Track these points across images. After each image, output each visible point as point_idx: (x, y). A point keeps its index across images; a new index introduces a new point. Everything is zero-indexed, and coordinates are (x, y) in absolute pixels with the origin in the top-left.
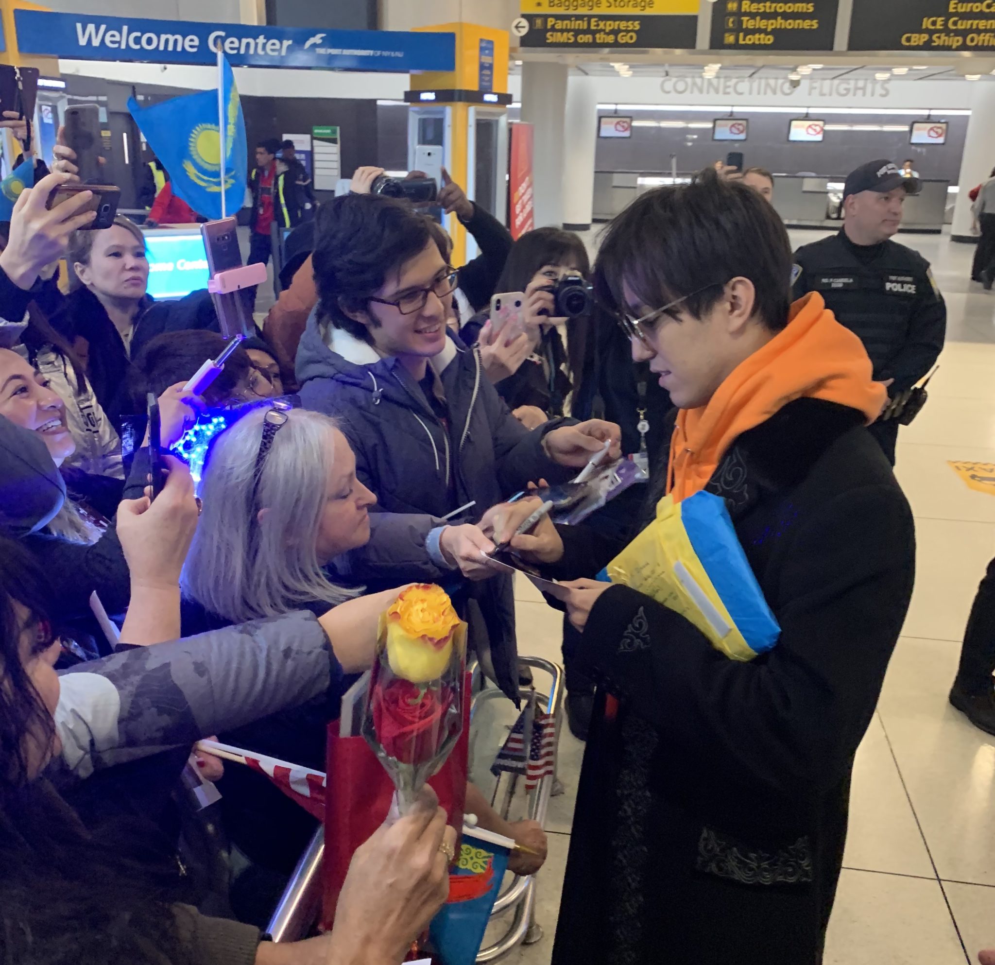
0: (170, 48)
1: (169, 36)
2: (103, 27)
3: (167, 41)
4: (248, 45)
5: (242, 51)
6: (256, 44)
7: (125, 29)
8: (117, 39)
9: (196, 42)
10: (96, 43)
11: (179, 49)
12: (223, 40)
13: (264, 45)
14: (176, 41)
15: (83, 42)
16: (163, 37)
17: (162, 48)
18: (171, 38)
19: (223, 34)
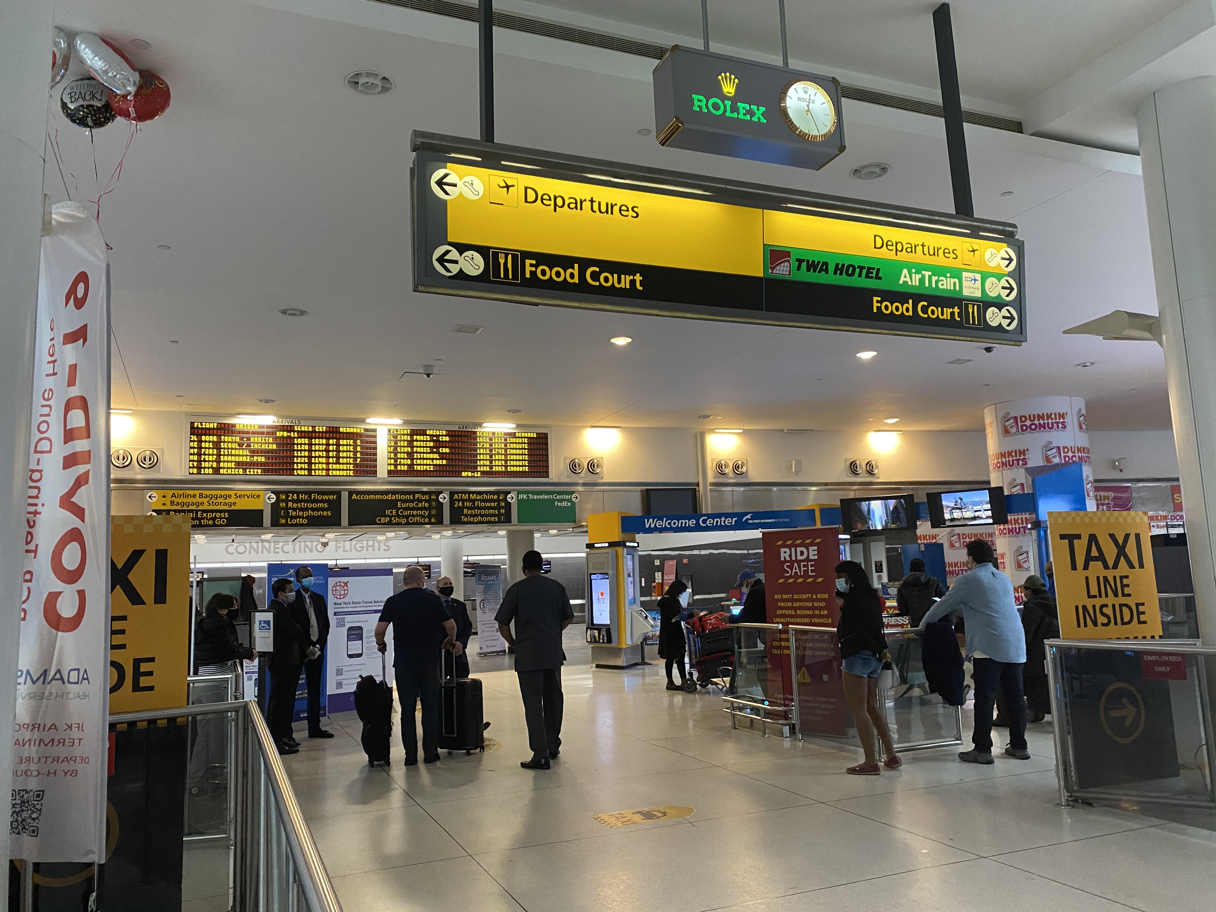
0: (683, 525)
1: (683, 521)
2: (656, 520)
3: (682, 522)
4: (717, 521)
5: (715, 524)
6: (721, 521)
7: (665, 519)
8: (661, 524)
9: (695, 522)
10: (652, 526)
11: (687, 525)
12: (706, 520)
13: (724, 521)
14: (686, 522)
15: (647, 526)
16: (680, 521)
17: (679, 526)
18: (684, 522)
19: (706, 518)
